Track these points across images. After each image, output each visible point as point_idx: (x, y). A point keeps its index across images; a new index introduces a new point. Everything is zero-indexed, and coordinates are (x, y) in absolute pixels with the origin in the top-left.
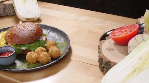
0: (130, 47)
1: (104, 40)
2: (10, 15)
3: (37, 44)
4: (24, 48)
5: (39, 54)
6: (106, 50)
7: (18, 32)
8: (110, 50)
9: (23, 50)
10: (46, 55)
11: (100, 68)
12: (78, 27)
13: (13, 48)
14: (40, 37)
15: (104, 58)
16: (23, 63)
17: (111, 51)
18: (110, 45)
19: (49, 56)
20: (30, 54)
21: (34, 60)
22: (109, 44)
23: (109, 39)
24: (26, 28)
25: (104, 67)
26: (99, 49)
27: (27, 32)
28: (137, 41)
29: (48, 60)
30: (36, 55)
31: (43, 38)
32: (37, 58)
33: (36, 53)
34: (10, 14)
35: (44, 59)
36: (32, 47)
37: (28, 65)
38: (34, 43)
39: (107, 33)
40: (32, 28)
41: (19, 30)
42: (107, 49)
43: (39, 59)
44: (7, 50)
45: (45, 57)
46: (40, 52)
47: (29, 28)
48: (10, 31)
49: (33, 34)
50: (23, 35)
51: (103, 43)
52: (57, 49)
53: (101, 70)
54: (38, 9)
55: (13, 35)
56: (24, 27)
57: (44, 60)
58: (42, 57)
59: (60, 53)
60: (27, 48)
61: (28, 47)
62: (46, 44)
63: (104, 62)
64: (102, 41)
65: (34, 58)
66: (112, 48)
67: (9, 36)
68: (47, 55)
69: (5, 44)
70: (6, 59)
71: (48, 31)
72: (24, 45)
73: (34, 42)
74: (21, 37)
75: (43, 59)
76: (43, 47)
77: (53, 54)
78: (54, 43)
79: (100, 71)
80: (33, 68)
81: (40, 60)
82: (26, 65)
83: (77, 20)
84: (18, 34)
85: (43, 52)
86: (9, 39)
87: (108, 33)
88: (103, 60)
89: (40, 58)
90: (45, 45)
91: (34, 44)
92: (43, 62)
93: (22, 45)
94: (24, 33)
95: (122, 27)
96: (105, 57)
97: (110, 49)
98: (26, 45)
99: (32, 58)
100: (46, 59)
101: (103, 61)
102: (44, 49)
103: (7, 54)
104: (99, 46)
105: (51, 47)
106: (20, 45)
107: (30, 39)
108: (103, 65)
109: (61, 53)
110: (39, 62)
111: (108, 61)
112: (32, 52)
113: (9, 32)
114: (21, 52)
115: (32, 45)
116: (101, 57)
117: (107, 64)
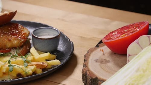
0: (129, 55)
8: (102, 61)
17: (103, 64)
18: (104, 55)
22: (102, 53)
26: (85, 61)
28: (140, 46)
42: (97, 61)
51: (92, 51)
63: (89, 80)
66: (105, 60)
83: (63, 20)
95: (126, 26)
96: (91, 72)
101: (88, 78)
104: (85, 57)
111: (94, 77)
116: (84, 73)
117: (93, 83)
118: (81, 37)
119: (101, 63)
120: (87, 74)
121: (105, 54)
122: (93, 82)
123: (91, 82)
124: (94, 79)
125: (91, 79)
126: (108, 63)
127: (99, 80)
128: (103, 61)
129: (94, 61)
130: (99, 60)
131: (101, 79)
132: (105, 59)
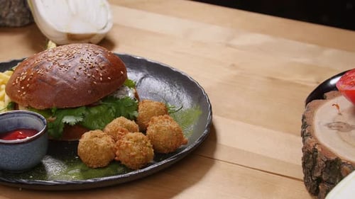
1: (319, 99)
2: (13, 25)
3: (111, 108)
4: (70, 120)
5: (120, 138)
6: (327, 128)
7: (51, 71)
8: (340, 127)
9: (67, 125)
10: (141, 141)
11: (306, 184)
12: (233, 65)
13: (39, 117)
14: (119, 89)
15: (320, 150)
16: (67, 164)
17: (343, 131)
18: (340, 114)
19: (149, 144)
20: (92, 137)
21: (104, 157)
22: (334, 111)
23: (334, 96)
24: (77, 60)
25: (319, 180)
26: (305, 125)
27: (81, 72)
29: (146, 156)
30: (110, 139)
31: (127, 92)
32: (111, 148)
33: (108, 134)
34: (11, 20)
35: (135, 153)
36: (96, 117)
37: (82, 171)
38: (100, 105)
39: (329, 80)
40: (95, 59)
41: (54, 64)
42: (330, 126)
43: (117, 153)
44: (19, 124)
45: (136, 148)
46: (122, 131)
47: (85, 58)
48: (25, 68)
49: (98, 78)
50: (69, 81)
51: (316, 107)
52: (175, 126)
53: (310, 192)
54: (104, 6)
55: (35, 81)
56: (70, 57)
57: (134, 156)
58: (127, 147)
59: (181, 138)
60: (80, 119)
61: (83, 116)
62: (137, 110)
63: (321, 163)
64: (313, 101)
65: (103, 149)
66: (345, 124)
67: (23, 83)
68: (144, 142)
69: (8, 108)
70: (18, 148)
71: (140, 75)
72: (71, 110)
73: (101, 102)
74: (63, 85)
75: (132, 151)
76: (129, 118)
77: (162, 139)
78: (162, 107)
79: (307, 193)
80: (102, 179)
81: (122, 156)
82: (77, 171)
84: (54, 77)
85: (130, 132)
86: (23, 91)
87: (333, 82)
88: (316, 156)
89: (120, 149)
90: (136, 114)
91: (101, 108)
92: (132, 161)
93: (65, 112)
94: (72, 73)
96: (324, 148)
97: (341, 125)
98: (76, 112)
99: (97, 149)
100: (142, 154)
101: (318, 159)
102: (132, 123)
103: (19, 136)
104: (304, 117)
105: (156, 118)
106: (59, 110)
107: (89, 92)
108: (318, 174)
109: (186, 138)
110: (119, 162)
111: (333, 158)
112: (96, 131)
113: (23, 71)
114: (61, 130)
115: (94, 111)
116: (311, 149)
117: (329, 169)
118: (272, 79)
119: (338, 130)
120: (317, 152)
121: (343, 113)
122: (331, 166)
123: (326, 167)
124: (333, 161)
125: (326, 160)
126: (353, 131)
127: (344, 163)
128: (342, 127)
129: (325, 125)
130: (333, 124)
131: (348, 161)
132: (344, 121)
